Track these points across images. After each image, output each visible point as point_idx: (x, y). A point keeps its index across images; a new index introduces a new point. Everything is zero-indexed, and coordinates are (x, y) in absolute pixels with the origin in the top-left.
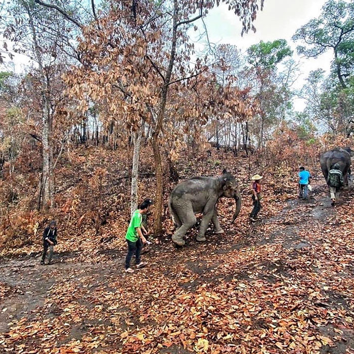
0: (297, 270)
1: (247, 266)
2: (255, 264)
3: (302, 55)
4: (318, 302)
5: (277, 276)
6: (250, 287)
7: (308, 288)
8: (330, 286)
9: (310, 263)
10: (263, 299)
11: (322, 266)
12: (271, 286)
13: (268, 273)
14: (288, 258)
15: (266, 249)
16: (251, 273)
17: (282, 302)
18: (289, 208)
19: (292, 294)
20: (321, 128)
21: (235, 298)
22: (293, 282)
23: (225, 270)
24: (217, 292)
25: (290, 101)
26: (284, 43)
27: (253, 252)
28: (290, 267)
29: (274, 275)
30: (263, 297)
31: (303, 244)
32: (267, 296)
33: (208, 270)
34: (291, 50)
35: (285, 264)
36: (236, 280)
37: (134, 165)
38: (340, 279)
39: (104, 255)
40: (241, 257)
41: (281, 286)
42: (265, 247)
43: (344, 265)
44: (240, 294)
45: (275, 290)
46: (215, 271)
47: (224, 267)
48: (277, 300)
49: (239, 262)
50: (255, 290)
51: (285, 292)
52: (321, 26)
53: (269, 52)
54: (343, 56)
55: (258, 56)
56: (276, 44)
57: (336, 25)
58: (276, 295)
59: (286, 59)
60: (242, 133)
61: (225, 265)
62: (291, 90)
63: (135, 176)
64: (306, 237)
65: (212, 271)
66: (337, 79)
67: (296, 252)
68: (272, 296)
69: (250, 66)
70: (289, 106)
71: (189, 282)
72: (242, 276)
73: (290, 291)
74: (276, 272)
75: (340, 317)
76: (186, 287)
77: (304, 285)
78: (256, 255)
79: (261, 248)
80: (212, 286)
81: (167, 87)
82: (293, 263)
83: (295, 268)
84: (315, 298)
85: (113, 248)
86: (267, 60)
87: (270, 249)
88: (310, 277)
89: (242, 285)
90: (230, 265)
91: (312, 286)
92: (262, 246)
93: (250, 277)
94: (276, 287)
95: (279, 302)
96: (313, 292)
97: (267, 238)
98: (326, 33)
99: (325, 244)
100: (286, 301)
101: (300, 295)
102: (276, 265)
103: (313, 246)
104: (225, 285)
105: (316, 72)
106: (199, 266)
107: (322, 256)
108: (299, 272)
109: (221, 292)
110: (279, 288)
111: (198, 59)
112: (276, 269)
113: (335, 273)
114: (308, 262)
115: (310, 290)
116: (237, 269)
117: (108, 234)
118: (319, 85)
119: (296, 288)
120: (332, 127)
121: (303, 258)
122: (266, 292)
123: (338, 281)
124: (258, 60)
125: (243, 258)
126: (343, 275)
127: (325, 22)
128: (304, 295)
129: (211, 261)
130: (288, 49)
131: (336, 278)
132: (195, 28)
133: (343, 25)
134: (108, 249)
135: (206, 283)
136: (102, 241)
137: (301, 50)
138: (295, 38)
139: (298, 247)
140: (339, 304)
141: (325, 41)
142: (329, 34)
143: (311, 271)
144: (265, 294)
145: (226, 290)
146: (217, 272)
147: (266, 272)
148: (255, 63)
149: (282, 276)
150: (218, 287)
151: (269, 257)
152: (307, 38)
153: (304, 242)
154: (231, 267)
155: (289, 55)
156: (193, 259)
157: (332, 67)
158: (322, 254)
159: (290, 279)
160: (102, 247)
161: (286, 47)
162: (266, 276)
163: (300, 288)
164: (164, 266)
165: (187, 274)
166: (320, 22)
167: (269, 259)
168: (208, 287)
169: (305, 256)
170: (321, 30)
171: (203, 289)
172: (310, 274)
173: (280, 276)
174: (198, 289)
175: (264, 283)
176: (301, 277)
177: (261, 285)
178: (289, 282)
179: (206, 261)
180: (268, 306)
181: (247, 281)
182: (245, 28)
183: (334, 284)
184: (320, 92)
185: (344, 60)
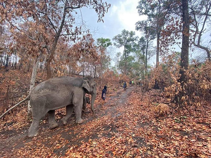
0: (120, 128)
1: (96, 130)
2: (100, 127)
3: (115, 46)
4: (133, 144)
5: (111, 133)
6: (99, 143)
7: (126, 137)
8: (135, 134)
9: (124, 123)
10: (107, 150)
11: (129, 123)
12: (110, 140)
13: (107, 132)
14: (115, 122)
15: (104, 119)
16: (98, 133)
17: (117, 150)
18: (111, 99)
19: (120, 142)
20: (119, 72)
21: (91, 153)
22: (119, 135)
23: (85, 134)
24: (79, 151)
25: (110, 62)
26: (110, 40)
27: (99, 121)
28: (117, 127)
29: (110, 132)
30: (107, 149)
31: (119, 114)
32: (109, 147)
33: (75, 136)
34: (112, 43)
35: (114, 125)
36: (91, 140)
37: (33, 78)
38: (137, 129)
39: (4, 135)
40: (93, 125)
41: (114, 139)
42: (104, 117)
43: (136, 122)
44: (94, 149)
45: (112, 142)
46: (79, 135)
47: (84, 132)
48: (114, 149)
49: (92, 128)
50: (102, 145)
51: (117, 143)
52: (121, 38)
53: (105, 42)
54: (127, 49)
55: (101, 43)
56: (107, 40)
57: (125, 38)
58: (113, 145)
59: (110, 46)
60: (94, 72)
61: (85, 131)
62: (111, 58)
63: (32, 84)
64: (119, 111)
65: (77, 136)
66: (125, 57)
67: (117, 118)
68: (111, 147)
69: (98, 46)
70: (110, 64)
71: (62, 147)
72: (94, 136)
73: (119, 141)
74: (110, 131)
75: (145, 152)
76: (59, 152)
77: (124, 136)
78: (100, 122)
79: (102, 119)
80: (77, 148)
81: (58, 37)
82: (117, 124)
83: (118, 126)
84: (131, 143)
85: (12, 129)
86: (104, 45)
87: (106, 118)
88: (126, 131)
89: (94, 143)
90: (88, 130)
91: (128, 135)
92: (102, 117)
93: (99, 136)
94: (112, 140)
95: (115, 150)
96: (129, 139)
97: (104, 113)
98: (123, 40)
99: (127, 113)
100: (119, 148)
101: (124, 142)
102: (110, 126)
103: (123, 115)
104: (85, 145)
105: (119, 53)
106: (70, 134)
107: (127, 119)
108: (121, 129)
109: (82, 151)
110: (113, 140)
111: (77, 27)
112: (110, 129)
113: (134, 127)
114: (123, 123)
115: (128, 138)
116: (91, 133)
117: (11, 120)
118: (119, 58)
119: (121, 138)
120: (122, 72)
121: (121, 121)
122: (107, 144)
123: (137, 130)
124: (101, 44)
125: (94, 125)
126: (137, 127)
127: (122, 36)
128: (126, 142)
129: (77, 130)
130: (111, 43)
131: (135, 129)
132: (76, 12)
133: (127, 39)
134: (8, 130)
135: (73, 146)
136: (5, 125)
137: (115, 44)
138: (113, 39)
139: (117, 116)
140: (142, 143)
141: (122, 43)
142: (123, 41)
143: (125, 127)
144: (107, 145)
145: (85, 149)
146: (80, 136)
147: (106, 131)
148: (99, 45)
149: (114, 133)
150: (80, 148)
151: (106, 123)
152: (117, 41)
153: (119, 113)
154: (88, 132)
155: (111, 45)
156: (66, 130)
157: (123, 52)
158: (127, 118)
159: (118, 134)
160: (4, 129)
161: (110, 42)
162: (106, 134)
163: (123, 138)
164: (46, 138)
165: (61, 141)
166: (121, 36)
167: (106, 124)
168: (74, 149)
169: (121, 120)
170: (121, 39)
171: (71, 151)
172: (126, 129)
173: (113, 133)
174: (67, 152)
175: (106, 139)
176: (122, 131)
177: (104, 140)
178: (118, 135)
179: (74, 130)
180: (110, 154)
181: (97, 139)
182: (99, 19)
183: (136, 132)
184: (119, 60)
185: (127, 51)
